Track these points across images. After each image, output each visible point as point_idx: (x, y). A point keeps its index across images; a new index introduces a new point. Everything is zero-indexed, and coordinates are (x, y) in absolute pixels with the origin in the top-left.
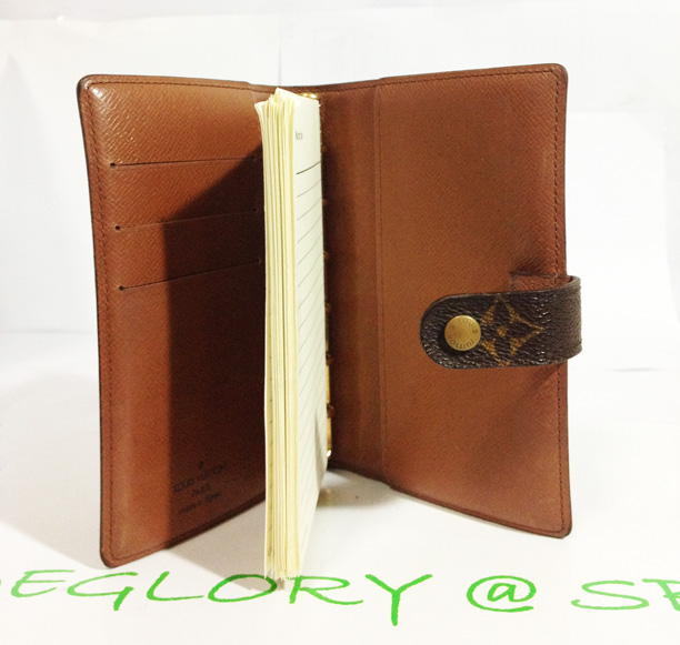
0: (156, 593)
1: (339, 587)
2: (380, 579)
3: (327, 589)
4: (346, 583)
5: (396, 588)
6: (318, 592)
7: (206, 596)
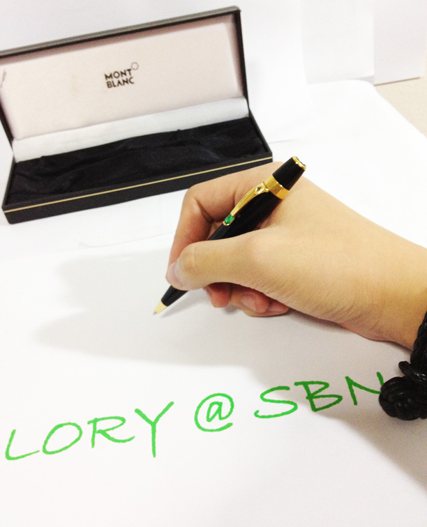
0: (12, 454)
1: (120, 425)
2: (144, 412)
3: (113, 429)
4: (123, 420)
5: (153, 420)
6: (108, 432)
7: (41, 451)
